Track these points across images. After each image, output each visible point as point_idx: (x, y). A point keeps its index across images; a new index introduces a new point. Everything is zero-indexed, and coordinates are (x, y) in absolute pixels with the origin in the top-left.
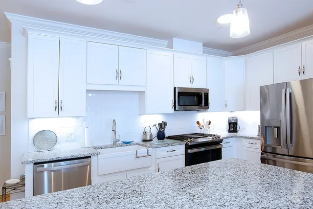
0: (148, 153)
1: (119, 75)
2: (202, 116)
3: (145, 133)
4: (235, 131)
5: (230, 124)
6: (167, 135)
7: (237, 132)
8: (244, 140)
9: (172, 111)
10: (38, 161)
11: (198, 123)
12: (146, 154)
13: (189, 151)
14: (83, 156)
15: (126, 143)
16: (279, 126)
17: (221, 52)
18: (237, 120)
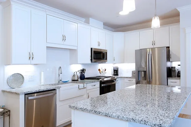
0: (84, 87)
1: (64, 38)
2: (101, 66)
3: (74, 76)
4: (117, 75)
5: (114, 71)
6: (86, 77)
7: (118, 75)
8: (126, 79)
9: (90, 62)
10: (29, 92)
11: (99, 70)
12: (83, 87)
13: (102, 85)
14: (53, 89)
15: (64, 82)
16: (146, 70)
17: (110, 28)
18: (118, 68)
